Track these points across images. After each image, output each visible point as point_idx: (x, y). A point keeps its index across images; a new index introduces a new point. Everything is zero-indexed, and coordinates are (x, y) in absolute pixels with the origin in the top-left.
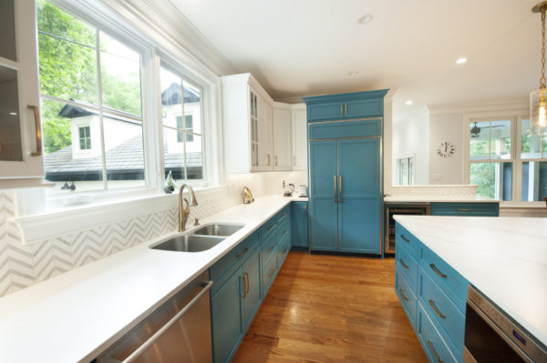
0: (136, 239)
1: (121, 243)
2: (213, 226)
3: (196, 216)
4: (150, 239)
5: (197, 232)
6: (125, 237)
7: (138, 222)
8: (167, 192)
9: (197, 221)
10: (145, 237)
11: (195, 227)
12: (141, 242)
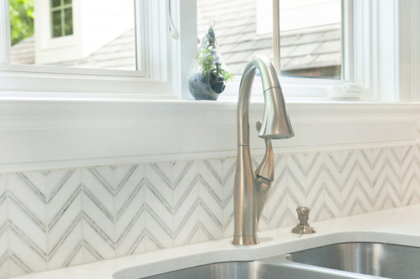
0: (83, 244)
1: (34, 248)
2: (366, 245)
3: (305, 203)
4: (132, 252)
5: (298, 256)
6: (46, 228)
7: (92, 184)
8: (199, 95)
9: (303, 215)
10: (114, 244)
11: (296, 238)
12: (100, 257)
